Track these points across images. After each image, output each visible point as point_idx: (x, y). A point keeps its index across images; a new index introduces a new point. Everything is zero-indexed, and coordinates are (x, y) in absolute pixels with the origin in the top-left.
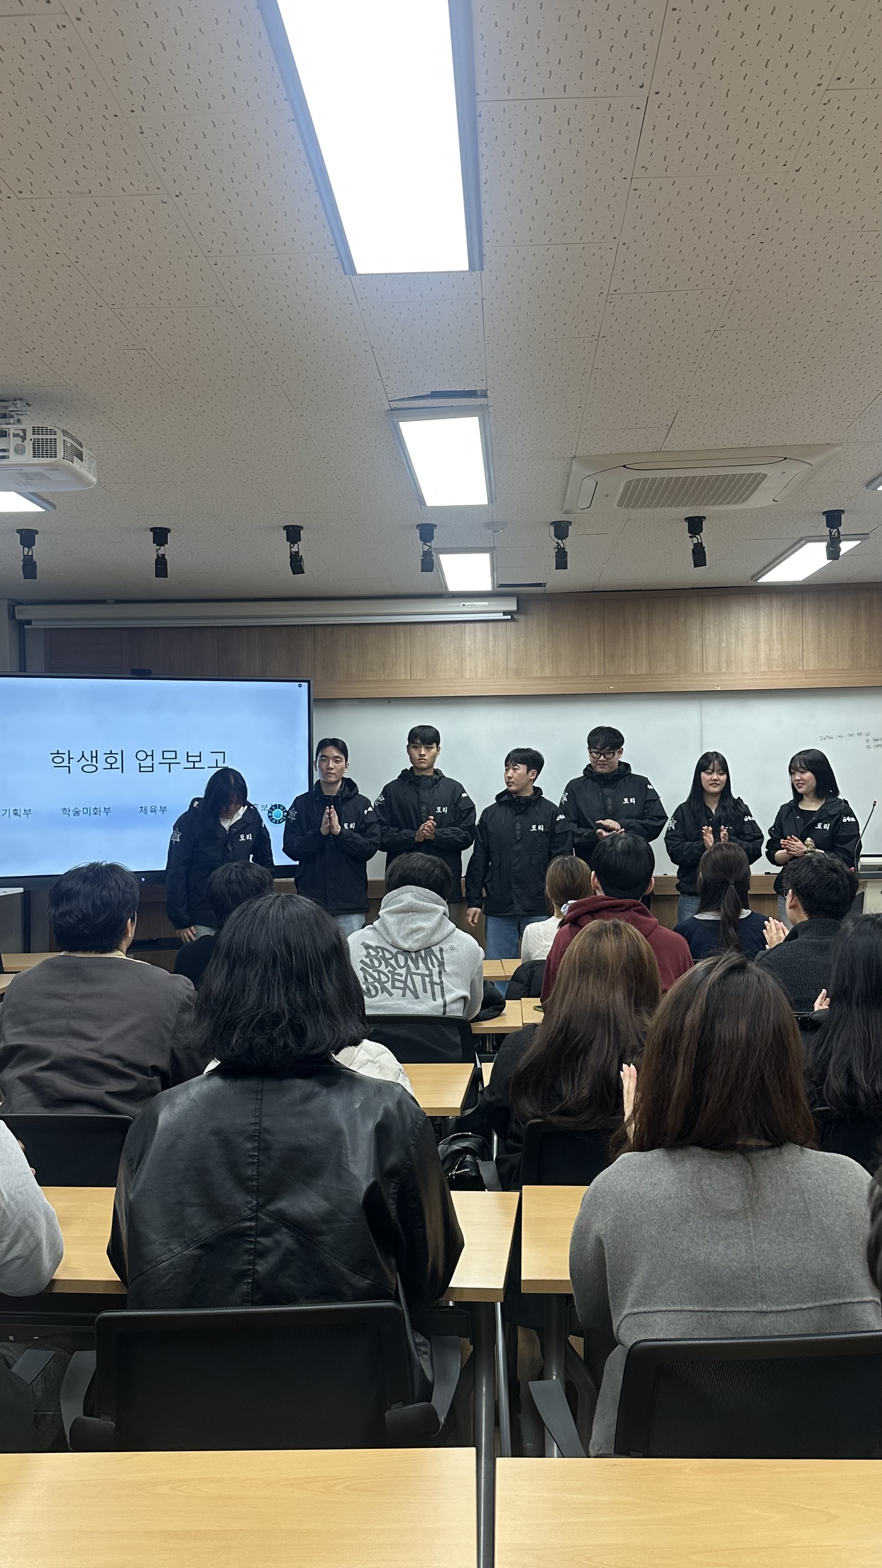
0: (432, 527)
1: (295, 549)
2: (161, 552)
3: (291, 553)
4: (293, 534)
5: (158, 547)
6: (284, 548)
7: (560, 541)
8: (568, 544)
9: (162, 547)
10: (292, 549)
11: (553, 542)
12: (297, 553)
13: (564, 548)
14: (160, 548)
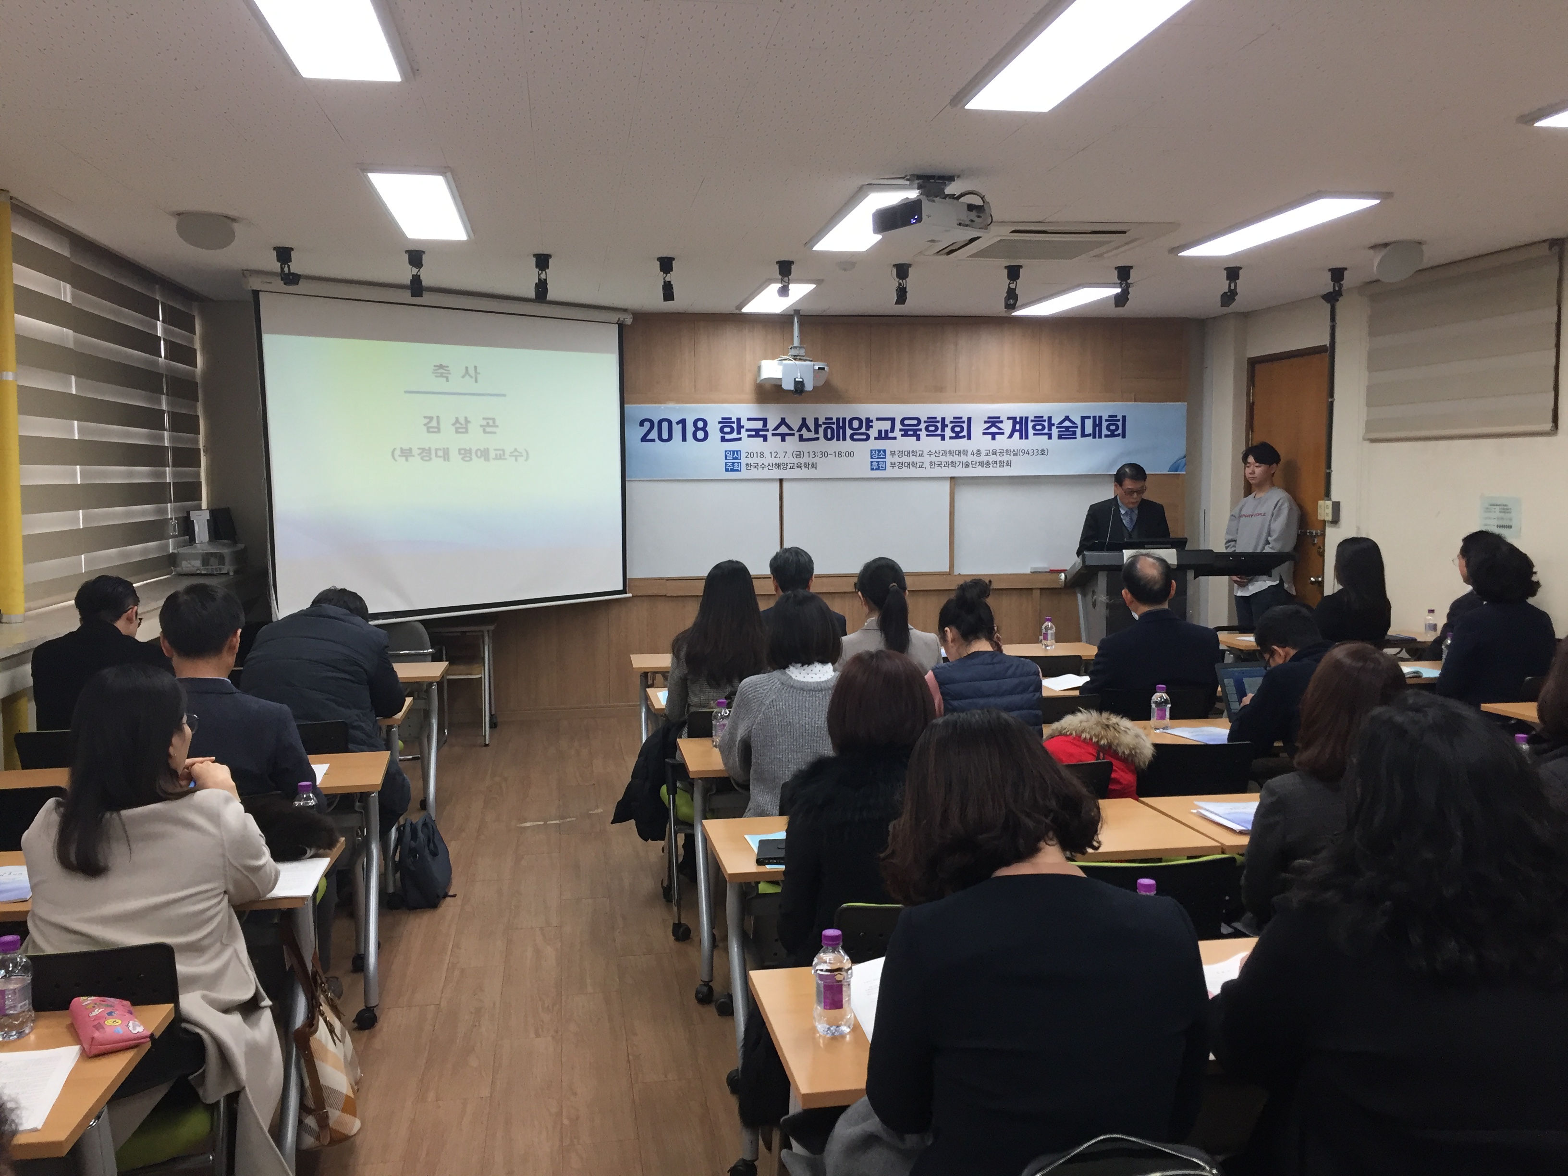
0: (791, 263)
1: (667, 279)
2: (543, 276)
3: (664, 282)
4: (666, 264)
5: (540, 272)
6: (659, 278)
7: (901, 281)
8: (910, 283)
9: (544, 272)
10: (666, 279)
11: (895, 283)
12: (670, 282)
13: (906, 288)
14: (542, 273)
